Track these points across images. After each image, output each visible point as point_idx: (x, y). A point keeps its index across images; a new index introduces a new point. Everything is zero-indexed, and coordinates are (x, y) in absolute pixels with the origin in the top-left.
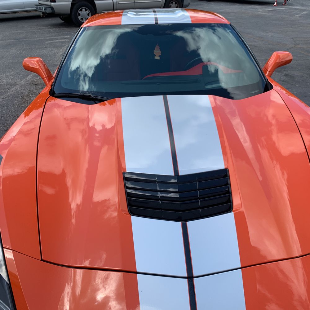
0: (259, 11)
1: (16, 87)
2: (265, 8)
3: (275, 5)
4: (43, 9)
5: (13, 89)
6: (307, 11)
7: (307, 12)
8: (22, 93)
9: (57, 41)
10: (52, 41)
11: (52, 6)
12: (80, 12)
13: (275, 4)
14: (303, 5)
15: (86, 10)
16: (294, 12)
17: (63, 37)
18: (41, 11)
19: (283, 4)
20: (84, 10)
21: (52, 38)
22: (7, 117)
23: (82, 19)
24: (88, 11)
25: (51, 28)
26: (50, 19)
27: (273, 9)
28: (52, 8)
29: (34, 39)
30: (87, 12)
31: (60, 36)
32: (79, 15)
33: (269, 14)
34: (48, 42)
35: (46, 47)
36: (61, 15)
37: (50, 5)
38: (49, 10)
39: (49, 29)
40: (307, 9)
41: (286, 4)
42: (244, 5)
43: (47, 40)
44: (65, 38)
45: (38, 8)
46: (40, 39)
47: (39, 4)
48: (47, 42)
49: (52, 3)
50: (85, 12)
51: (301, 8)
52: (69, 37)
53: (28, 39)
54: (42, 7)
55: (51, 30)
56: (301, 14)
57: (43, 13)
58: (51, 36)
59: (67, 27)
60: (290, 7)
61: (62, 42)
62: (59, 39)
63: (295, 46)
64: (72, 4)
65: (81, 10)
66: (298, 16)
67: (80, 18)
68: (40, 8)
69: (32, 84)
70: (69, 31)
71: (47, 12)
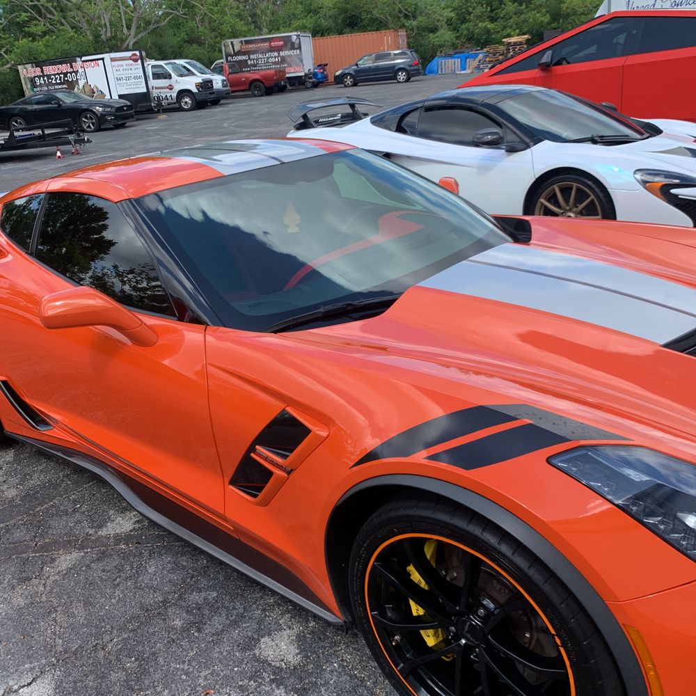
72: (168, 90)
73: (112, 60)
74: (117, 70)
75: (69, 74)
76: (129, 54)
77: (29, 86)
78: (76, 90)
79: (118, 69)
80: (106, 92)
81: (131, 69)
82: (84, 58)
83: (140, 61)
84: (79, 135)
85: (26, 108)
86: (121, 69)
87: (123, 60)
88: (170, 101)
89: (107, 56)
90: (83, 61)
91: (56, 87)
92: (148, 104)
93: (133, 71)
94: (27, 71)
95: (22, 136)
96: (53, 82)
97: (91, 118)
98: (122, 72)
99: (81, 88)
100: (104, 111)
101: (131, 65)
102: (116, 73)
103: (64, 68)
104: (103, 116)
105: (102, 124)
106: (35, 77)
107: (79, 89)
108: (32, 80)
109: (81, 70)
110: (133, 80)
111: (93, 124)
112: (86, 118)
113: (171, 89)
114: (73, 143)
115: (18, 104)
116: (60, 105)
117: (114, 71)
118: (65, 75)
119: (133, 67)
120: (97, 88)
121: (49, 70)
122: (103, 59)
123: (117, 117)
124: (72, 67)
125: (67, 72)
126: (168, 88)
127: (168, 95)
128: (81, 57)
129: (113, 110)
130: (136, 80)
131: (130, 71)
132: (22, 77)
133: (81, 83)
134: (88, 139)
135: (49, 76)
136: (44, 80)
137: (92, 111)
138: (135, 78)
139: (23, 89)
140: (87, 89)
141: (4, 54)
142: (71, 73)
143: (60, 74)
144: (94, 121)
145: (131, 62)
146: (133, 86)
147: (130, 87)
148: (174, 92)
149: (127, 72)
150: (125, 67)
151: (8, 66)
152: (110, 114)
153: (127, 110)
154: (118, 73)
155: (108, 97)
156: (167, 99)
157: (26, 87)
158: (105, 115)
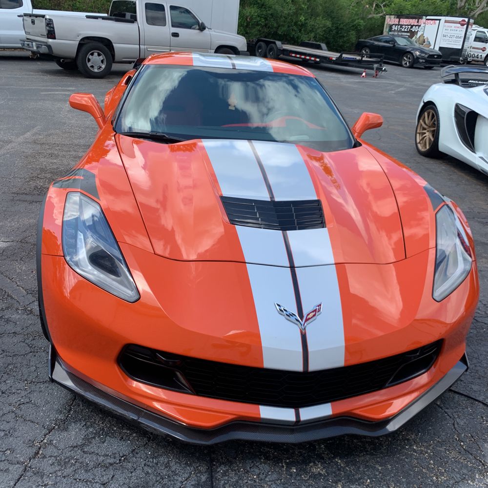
0: (342, 82)
1: (13, 145)
2: (350, 78)
3: (363, 76)
4: (33, 47)
5: (8, 147)
6: (405, 87)
7: (405, 89)
8: (24, 152)
9: (57, 93)
10: (50, 93)
11: (50, 44)
12: (90, 57)
13: (364, 74)
14: (399, 80)
15: (99, 55)
16: (388, 88)
17: (65, 88)
18: (29, 50)
19: (374, 76)
20: (96, 54)
21: (48, 88)
22: (10, 179)
23: (92, 67)
24: (103, 57)
25: (43, 75)
26: (39, 63)
27: (360, 81)
28: (49, 47)
29: (21, 88)
30: (101, 58)
31: (60, 86)
32: (89, 60)
33: (356, 86)
34: (44, 93)
35: (44, 100)
36: (62, 58)
37: (47, 43)
38: (44, 50)
39: (42, 77)
40: (406, 85)
41: (378, 76)
42: (322, 72)
43: (42, 91)
44: (69, 91)
45: (26, 45)
46: (31, 88)
47: (28, 39)
48: (42, 93)
49: (50, 40)
50: (98, 57)
51: (397, 83)
52: (74, 89)
53: (12, 87)
54: (32, 45)
55: (45, 78)
56: (397, 90)
57: (33, 52)
58: (47, 86)
59: (69, 76)
60: (384, 81)
61: (66, 95)
62: (60, 91)
63: (388, 127)
64: (79, 44)
65: (92, 54)
66: (393, 92)
67: (89, 65)
68: (28, 45)
69: (35, 142)
70: (73, 82)
71: (41, 52)
72: (481, 51)
73: (446, 22)
74: (446, 30)
75: (414, 27)
76: (460, 19)
77: (387, 30)
78: (414, 38)
79: (447, 28)
80: (432, 43)
81: (457, 30)
82: (428, 17)
83: (466, 26)
84: (381, 65)
85: (373, 43)
86: (449, 29)
87: (454, 23)
88: (479, 59)
89: (443, 18)
90: (427, 19)
91: (403, 34)
92: (457, 57)
93: (458, 32)
94: (391, 20)
95: (348, 58)
96: (403, 30)
97: (410, 59)
98: (449, 31)
99: (418, 37)
100: (420, 55)
101: (458, 27)
102: (444, 31)
103: (413, 22)
104: (418, 58)
105: (415, 64)
106: (393, 25)
107: (416, 38)
108: (391, 26)
109: (423, 25)
110: (455, 39)
111: (409, 62)
112: (407, 57)
113: (484, 51)
114: (375, 69)
115: (371, 40)
116: (394, 46)
117: (444, 29)
118: (412, 26)
119: (458, 29)
120: (428, 39)
121: (404, 21)
122: (440, 20)
123: (427, 61)
124: (418, 22)
125: (414, 25)
126: (481, 49)
127: (480, 55)
128: (426, 16)
129: (427, 56)
130: (457, 39)
131: (456, 32)
132: (386, 23)
133: (419, 34)
134: (385, 69)
135: (401, 26)
136: (398, 28)
137: (412, 54)
138: (457, 37)
139: (383, 31)
140: (421, 39)
141: (382, 7)
142: (416, 26)
143: (409, 25)
144: (410, 61)
145: (459, 25)
146: (453, 43)
147: (451, 43)
148: (484, 53)
149: (453, 32)
150: (453, 28)
151: (381, 15)
152: (423, 58)
153: (436, 58)
154: (447, 31)
155: (432, 47)
156: (478, 57)
157: (386, 30)
158: (420, 58)
